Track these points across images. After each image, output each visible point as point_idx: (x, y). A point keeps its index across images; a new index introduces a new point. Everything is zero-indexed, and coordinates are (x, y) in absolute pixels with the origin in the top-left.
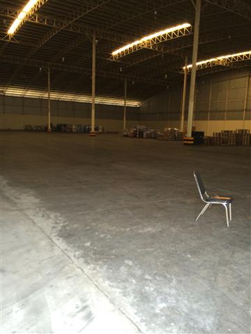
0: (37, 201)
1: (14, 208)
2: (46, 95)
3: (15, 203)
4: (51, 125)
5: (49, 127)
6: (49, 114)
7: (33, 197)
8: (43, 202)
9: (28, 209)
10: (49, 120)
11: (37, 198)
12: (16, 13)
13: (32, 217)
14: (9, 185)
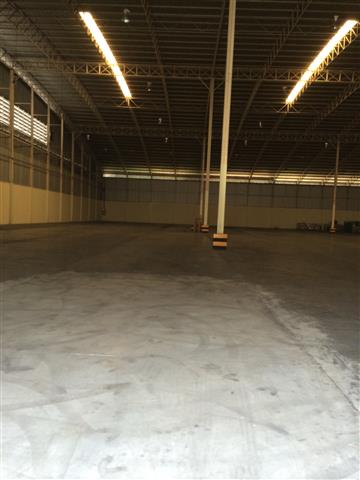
0: (324, 336)
1: (292, 342)
2: (331, 180)
3: (293, 334)
4: (336, 222)
5: (333, 226)
6: (334, 207)
7: (316, 330)
8: (332, 340)
9: (312, 346)
10: (333, 216)
11: (323, 332)
12: (299, 75)
13: (318, 361)
14: (283, 306)
